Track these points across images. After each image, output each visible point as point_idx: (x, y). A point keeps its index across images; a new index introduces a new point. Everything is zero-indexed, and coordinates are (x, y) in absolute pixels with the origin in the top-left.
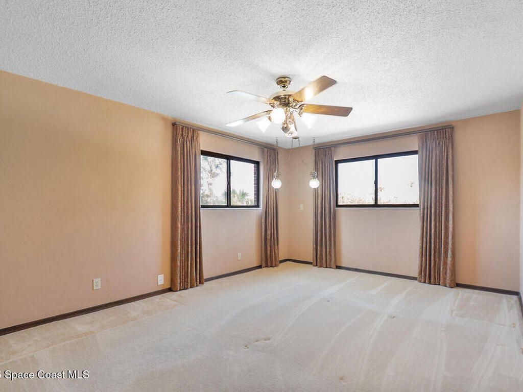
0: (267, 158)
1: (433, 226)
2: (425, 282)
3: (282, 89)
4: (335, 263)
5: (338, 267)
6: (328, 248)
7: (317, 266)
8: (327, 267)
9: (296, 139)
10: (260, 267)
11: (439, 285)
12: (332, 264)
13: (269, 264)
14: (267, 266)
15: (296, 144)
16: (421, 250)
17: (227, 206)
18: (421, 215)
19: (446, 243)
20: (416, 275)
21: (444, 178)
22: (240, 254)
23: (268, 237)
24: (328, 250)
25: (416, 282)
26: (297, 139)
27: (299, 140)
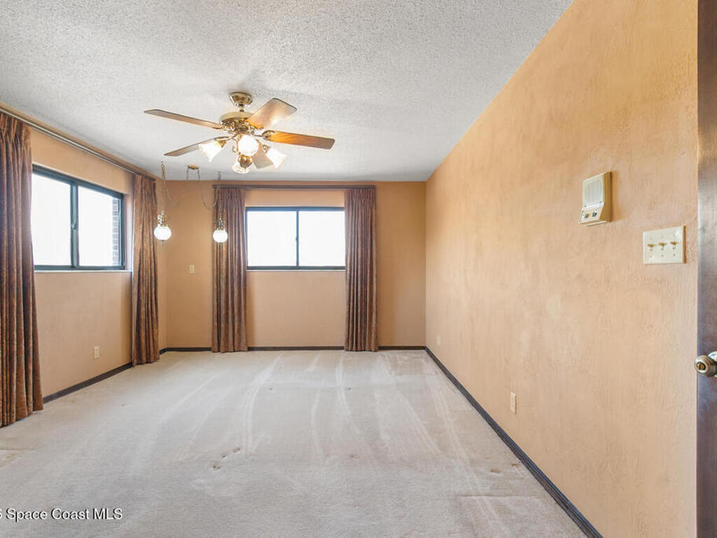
0: (142, 191)
1: (359, 289)
2: (352, 350)
3: (239, 109)
4: (247, 344)
5: (250, 349)
6: (236, 324)
7: (219, 351)
8: (234, 351)
9: (193, 169)
10: (129, 365)
11: (365, 350)
12: (242, 345)
13: (144, 359)
14: (140, 363)
15: (193, 176)
16: (347, 316)
17: (72, 267)
18: (348, 278)
19: (371, 307)
20: (343, 344)
21: (369, 239)
22: (96, 348)
23: (143, 317)
24: (236, 327)
25: (343, 351)
26: (196, 170)
27: (198, 172)
